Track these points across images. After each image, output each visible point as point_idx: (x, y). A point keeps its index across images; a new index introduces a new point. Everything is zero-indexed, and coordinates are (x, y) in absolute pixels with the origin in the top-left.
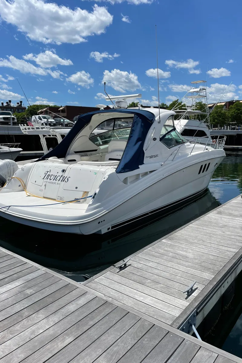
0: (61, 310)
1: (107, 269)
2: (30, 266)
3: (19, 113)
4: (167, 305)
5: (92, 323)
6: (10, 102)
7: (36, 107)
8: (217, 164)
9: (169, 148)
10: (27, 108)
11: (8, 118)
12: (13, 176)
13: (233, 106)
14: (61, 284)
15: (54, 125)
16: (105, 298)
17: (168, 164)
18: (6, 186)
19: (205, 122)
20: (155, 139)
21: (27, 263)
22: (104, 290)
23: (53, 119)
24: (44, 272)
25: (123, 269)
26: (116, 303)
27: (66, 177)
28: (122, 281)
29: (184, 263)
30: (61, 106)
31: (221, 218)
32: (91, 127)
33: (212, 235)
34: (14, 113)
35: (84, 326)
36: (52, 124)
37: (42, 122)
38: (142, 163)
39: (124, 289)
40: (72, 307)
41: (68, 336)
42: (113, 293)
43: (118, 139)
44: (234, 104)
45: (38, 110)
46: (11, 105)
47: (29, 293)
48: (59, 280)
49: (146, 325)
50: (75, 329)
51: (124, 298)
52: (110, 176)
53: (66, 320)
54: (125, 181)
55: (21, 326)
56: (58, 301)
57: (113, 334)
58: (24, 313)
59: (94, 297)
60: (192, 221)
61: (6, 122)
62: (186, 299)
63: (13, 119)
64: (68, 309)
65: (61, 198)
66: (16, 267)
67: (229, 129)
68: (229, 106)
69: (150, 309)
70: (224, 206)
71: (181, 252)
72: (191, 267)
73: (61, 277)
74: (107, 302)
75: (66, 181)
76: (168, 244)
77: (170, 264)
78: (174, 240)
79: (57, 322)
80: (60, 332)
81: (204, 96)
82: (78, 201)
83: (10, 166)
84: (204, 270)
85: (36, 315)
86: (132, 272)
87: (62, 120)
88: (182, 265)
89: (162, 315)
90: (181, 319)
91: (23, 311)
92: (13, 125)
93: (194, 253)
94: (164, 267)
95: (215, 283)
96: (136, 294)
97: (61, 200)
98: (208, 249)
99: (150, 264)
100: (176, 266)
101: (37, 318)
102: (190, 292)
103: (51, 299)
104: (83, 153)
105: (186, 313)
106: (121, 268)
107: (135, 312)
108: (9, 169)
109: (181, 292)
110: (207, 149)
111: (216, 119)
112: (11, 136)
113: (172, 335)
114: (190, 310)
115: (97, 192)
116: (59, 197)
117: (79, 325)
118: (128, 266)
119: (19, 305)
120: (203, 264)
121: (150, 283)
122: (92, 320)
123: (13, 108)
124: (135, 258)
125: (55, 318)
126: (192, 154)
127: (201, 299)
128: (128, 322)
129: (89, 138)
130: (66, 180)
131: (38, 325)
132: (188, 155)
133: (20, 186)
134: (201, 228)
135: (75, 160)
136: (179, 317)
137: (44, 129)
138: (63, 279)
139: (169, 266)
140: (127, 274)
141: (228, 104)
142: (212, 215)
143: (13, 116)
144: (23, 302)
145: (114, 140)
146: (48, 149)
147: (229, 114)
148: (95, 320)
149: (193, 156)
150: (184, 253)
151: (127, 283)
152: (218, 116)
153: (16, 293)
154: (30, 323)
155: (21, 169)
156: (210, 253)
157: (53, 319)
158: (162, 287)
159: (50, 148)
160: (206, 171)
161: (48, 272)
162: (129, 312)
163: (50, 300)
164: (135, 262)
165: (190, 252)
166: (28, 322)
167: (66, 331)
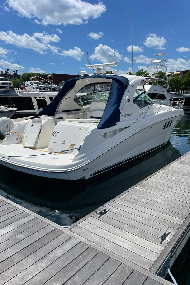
0: (48, 256)
1: (90, 214)
2: (21, 212)
3: (15, 79)
4: (144, 249)
5: (77, 268)
6: (8, 71)
7: (28, 74)
8: (177, 121)
9: (140, 108)
10: (22, 75)
11: (6, 83)
12: (12, 131)
13: (186, 75)
14: (48, 230)
15: (44, 89)
16: (88, 243)
17: (140, 121)
18: (5, 139)
19: (164, 87)
20: (129, 100)
21: (19, 209)
22: (87, 234)
23: (42, 84)
24: (34, 217)
25: (103, 215)
26: (99, 248)
27: (56, 132)
28: (103, 226)
29: (156, 208)
30: (49, 74)
31: (183, 167)
32: (75, 90)
33: (177, 182)
34: (11, 79)
35: (70, 272)
36: (41, 89)
37: (34, 87)
38: (119, 121)
39: (105, 234)
40: (58, 252)
41: (55, 282)
42: (95, 238)
43: (98, 100)
44: (187, 73)
45: (31, 77)
46: (9, 73)
47: (20, 238)
48: (47, 225)
49: (126, 270)
50: (61, 274)
51: (105, 243)
52: (92, 131)
53: (53, 266)
54: (105, 136)
55: (11, 272)
56: (46, 246)
57: (97, 280)
58: (15, 258)
59: (79, 242)
60: (160, 170)
61: (4, 86)
62: (161, 243)
63: (10, 84)
64: (55, 254)
65: (51, 150)
66: (9, 212)
67: (183, 93)
68: (183, 75)
69: (129, 254)
70: (184, 157)
71: (152, 198)
72: (163, 212)
73: (48, 222)
74: (90, 246)
75: (55, 136)
76: (141, 191)
77: (144, 209)
78: (146, 187)
79: (44, 268)
80: (47, 278)
81: (164, 66)
82: (66, 152)
83: (7, 123)
84: (174, 215)
85: (25, 260)
86: (111, 217)
87: (50, 85)
88: (155, 210)
89: (140, 260)
90: (158, 264)
91: (14, 256)
92: (10, 89)
93: (163, 199)
94: (139, 212)
95: (185, 228)
96: (115, 238)
97: (52, 151)
98: (176, 195)
99: (126, 209)
100: (149, 211)
101: (27, 263)
102: (164, 237)
103: (40, 244)
104: (69, 112)
105: (162, 257)
106: (101, 214)
107: (115, 257)
108: (6, 125)
109: (156, 237)
110: (170, 109)
111: (173, 85)
112: (8, 98)
113: (150, 281)
114: (165, 255)
115: (82, 145)
116: (50, 149)
117: (65, 270)
118: (107, 212)
119: (11, 250)
120: (173, 209)
121: (128, 227)
122: (77, 265)
123: (11, 75)
124: (113, 204)
125: (43, 264)
126: (159, 113)
127: (174, 243)
128: (110, 267)
129: (74, 100)
130: (56, 134)
131: (27, 271)
132: (155, 114)
133: (17, 139)
134: (168, 176)
135: (62, 118)
136: (156, 262)
137: (35, 92)
138: (51, 224)
139: (143, 211)
140: (107, 219)
141: (182, 73)
142: (175, 165)
143: (10, 82)
144: (14, 247)
145: (94, 101)
146: (39, 109)
147: (183, 81)
148: (80, 265)
149: (159, 115)
150: (155, 199)
151: (107, 228)
152: (174, 82)
153: (8, 238)
154: (20, 268)
155: (18, 125)
156: (177, 199)
157: (41, 265)
158: (138, 232)
159: (41, 108)
160: (169, 127)
161: (37, 217)
162: (110, 257)
163: (38, 245)
164: (113, 208)
165: (160, 199)
166: (18, 267)
167: (53, 277)
